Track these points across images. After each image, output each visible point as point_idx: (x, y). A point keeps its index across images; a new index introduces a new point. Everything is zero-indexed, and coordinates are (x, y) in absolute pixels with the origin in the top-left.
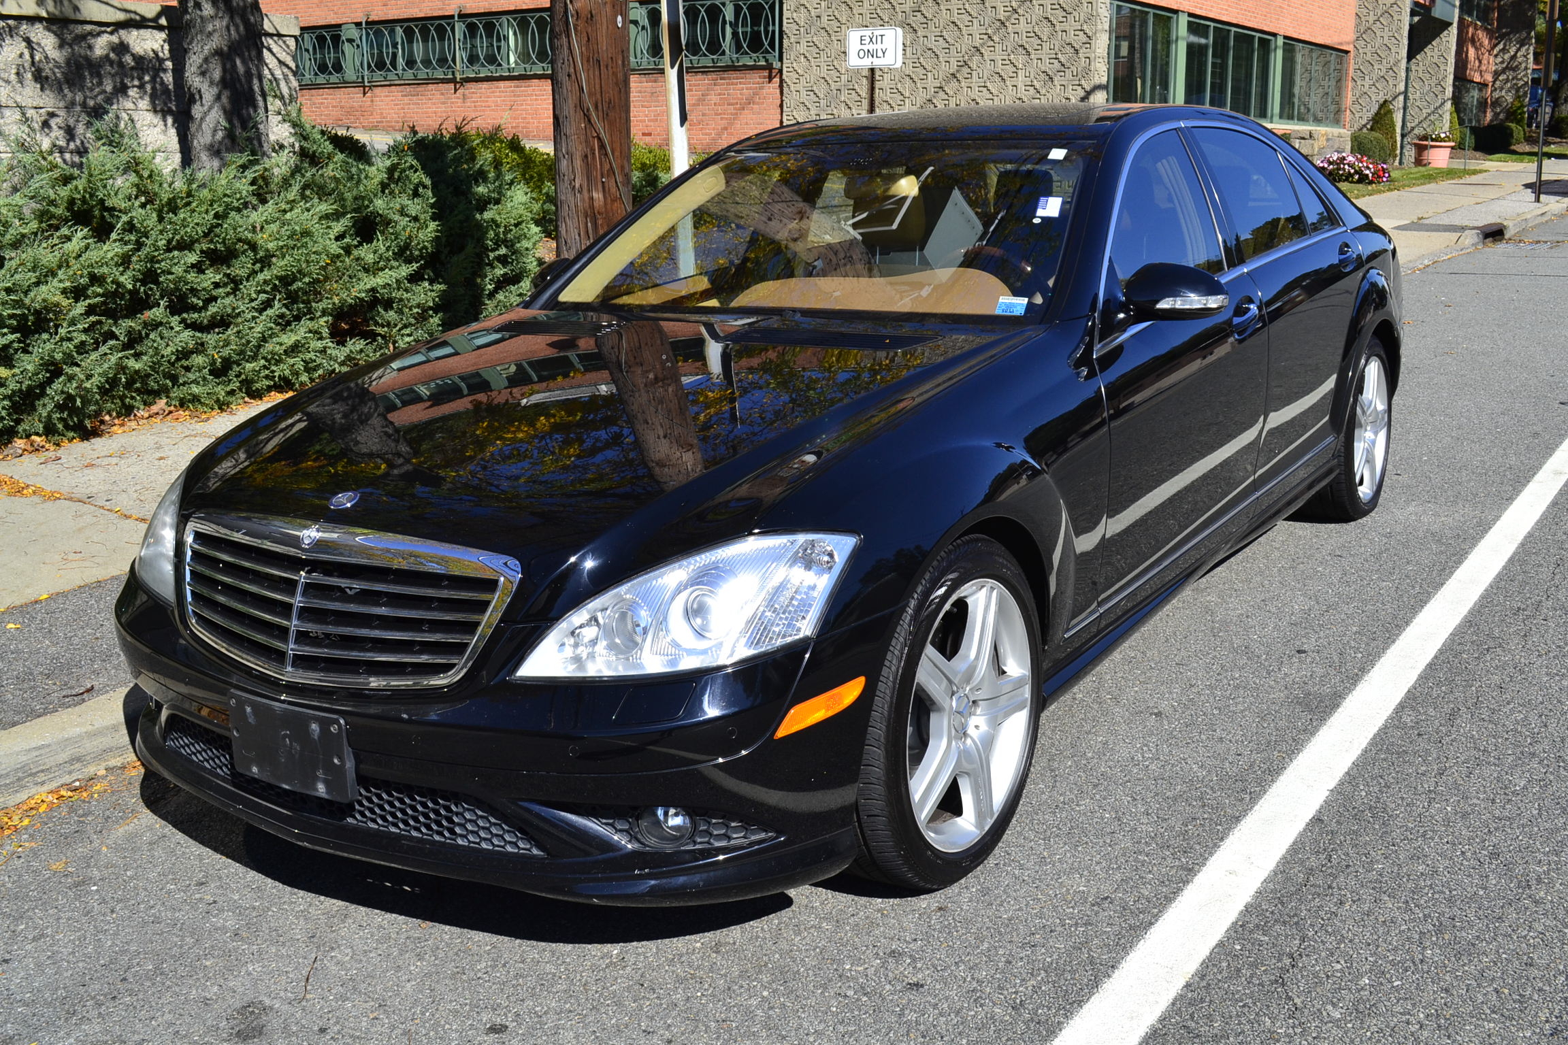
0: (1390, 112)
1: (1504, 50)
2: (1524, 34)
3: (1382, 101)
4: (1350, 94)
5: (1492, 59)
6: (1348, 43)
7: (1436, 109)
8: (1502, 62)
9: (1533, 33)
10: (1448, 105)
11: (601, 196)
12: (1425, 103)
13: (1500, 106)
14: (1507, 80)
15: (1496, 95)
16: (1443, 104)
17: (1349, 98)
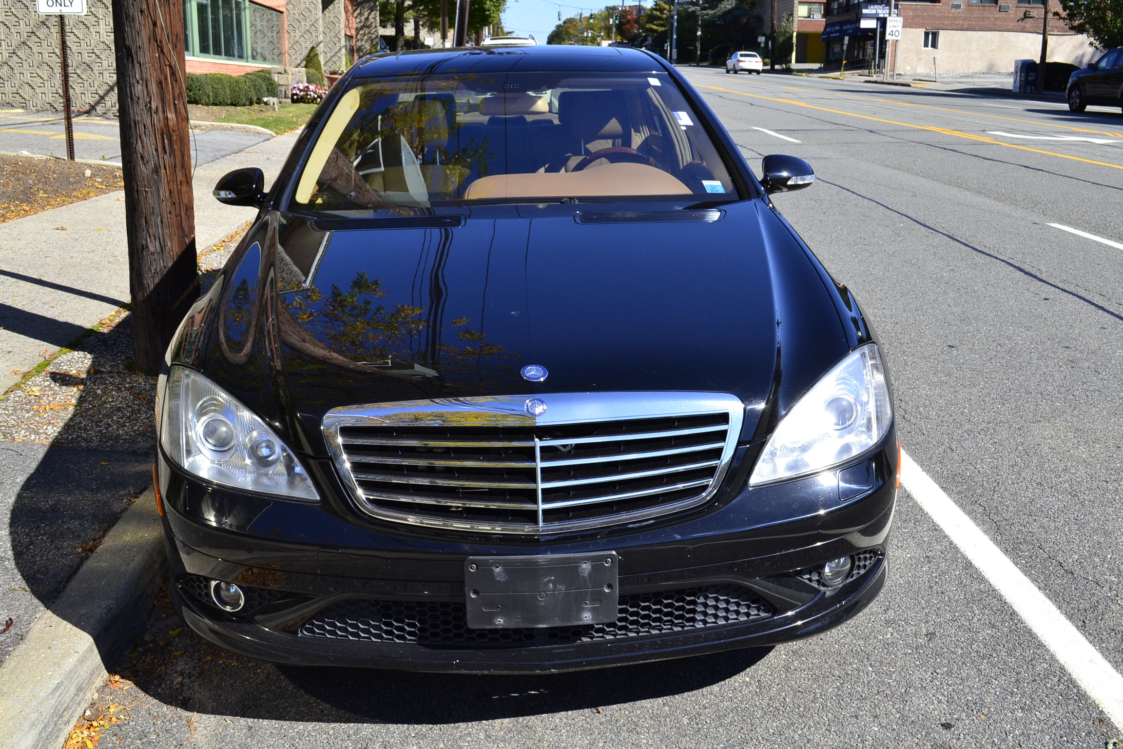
0: (317, 55)
1: (360, 14)
2: (372, 4)
3: (309, 48)
4: (287, 42)
5: (354, 19)
6: (283, 6)
7: (336, 53)
8: (360, 22)
9: (377, 3)
10: (343, 51)
11: (174, 116)
12: (328, 49)
13: (362, 51)
14: (365, 34)
15: (359, 44)
16: (340, 50)
17: (287, 46)
